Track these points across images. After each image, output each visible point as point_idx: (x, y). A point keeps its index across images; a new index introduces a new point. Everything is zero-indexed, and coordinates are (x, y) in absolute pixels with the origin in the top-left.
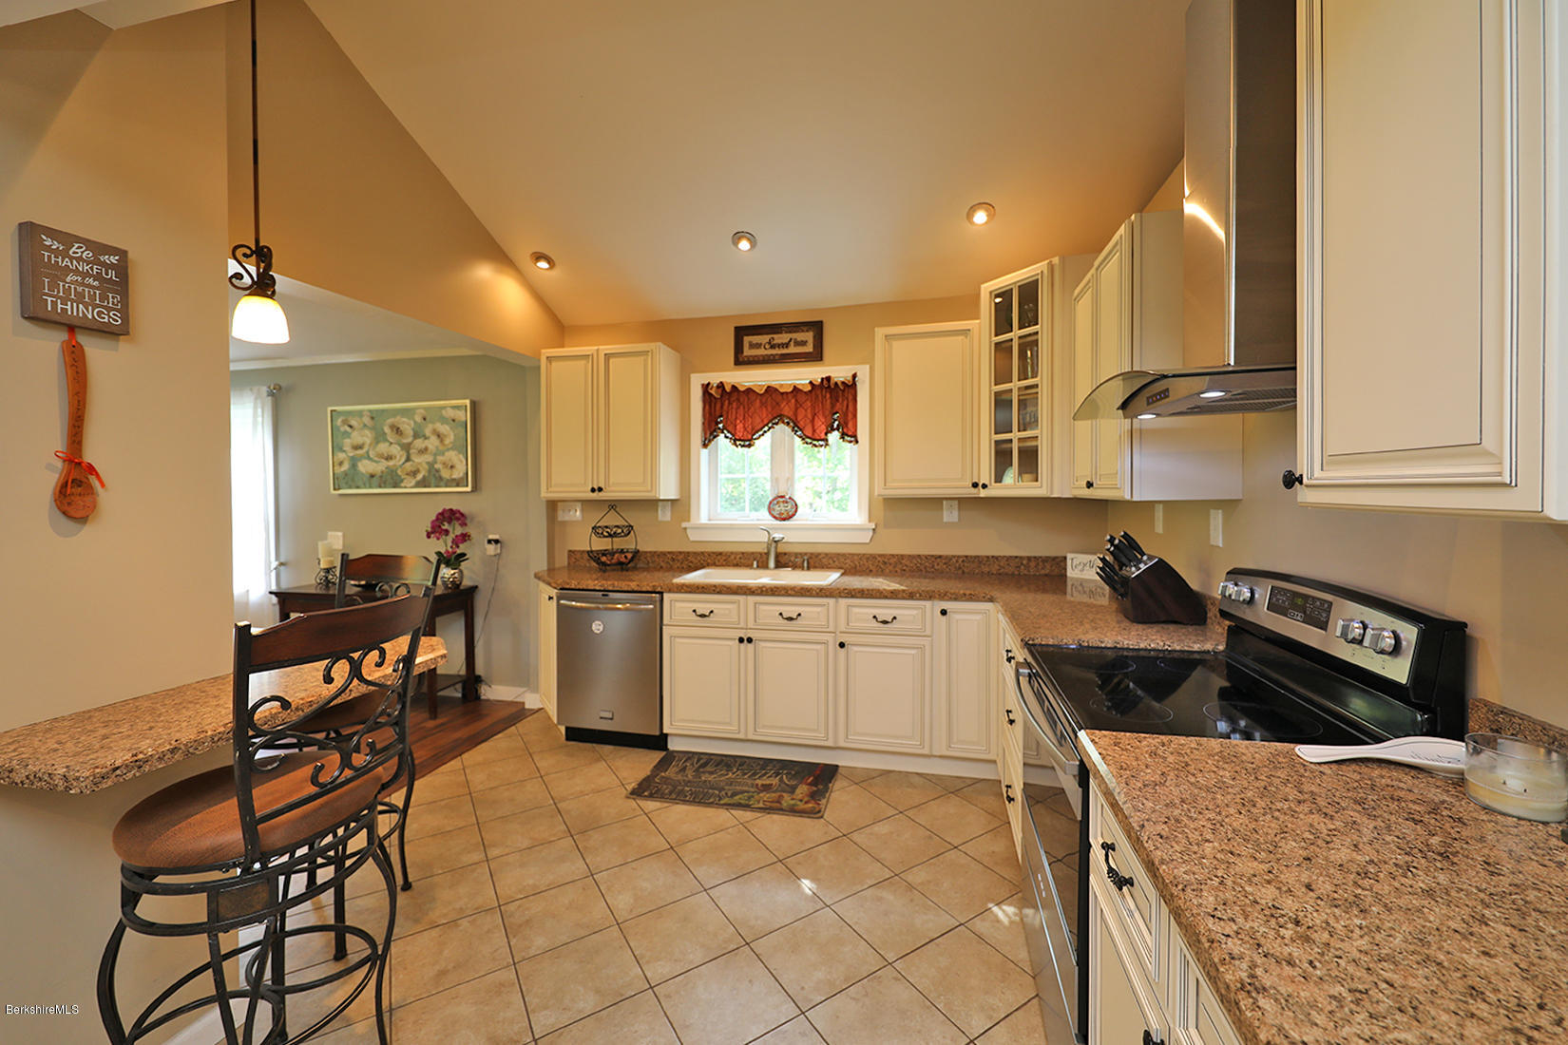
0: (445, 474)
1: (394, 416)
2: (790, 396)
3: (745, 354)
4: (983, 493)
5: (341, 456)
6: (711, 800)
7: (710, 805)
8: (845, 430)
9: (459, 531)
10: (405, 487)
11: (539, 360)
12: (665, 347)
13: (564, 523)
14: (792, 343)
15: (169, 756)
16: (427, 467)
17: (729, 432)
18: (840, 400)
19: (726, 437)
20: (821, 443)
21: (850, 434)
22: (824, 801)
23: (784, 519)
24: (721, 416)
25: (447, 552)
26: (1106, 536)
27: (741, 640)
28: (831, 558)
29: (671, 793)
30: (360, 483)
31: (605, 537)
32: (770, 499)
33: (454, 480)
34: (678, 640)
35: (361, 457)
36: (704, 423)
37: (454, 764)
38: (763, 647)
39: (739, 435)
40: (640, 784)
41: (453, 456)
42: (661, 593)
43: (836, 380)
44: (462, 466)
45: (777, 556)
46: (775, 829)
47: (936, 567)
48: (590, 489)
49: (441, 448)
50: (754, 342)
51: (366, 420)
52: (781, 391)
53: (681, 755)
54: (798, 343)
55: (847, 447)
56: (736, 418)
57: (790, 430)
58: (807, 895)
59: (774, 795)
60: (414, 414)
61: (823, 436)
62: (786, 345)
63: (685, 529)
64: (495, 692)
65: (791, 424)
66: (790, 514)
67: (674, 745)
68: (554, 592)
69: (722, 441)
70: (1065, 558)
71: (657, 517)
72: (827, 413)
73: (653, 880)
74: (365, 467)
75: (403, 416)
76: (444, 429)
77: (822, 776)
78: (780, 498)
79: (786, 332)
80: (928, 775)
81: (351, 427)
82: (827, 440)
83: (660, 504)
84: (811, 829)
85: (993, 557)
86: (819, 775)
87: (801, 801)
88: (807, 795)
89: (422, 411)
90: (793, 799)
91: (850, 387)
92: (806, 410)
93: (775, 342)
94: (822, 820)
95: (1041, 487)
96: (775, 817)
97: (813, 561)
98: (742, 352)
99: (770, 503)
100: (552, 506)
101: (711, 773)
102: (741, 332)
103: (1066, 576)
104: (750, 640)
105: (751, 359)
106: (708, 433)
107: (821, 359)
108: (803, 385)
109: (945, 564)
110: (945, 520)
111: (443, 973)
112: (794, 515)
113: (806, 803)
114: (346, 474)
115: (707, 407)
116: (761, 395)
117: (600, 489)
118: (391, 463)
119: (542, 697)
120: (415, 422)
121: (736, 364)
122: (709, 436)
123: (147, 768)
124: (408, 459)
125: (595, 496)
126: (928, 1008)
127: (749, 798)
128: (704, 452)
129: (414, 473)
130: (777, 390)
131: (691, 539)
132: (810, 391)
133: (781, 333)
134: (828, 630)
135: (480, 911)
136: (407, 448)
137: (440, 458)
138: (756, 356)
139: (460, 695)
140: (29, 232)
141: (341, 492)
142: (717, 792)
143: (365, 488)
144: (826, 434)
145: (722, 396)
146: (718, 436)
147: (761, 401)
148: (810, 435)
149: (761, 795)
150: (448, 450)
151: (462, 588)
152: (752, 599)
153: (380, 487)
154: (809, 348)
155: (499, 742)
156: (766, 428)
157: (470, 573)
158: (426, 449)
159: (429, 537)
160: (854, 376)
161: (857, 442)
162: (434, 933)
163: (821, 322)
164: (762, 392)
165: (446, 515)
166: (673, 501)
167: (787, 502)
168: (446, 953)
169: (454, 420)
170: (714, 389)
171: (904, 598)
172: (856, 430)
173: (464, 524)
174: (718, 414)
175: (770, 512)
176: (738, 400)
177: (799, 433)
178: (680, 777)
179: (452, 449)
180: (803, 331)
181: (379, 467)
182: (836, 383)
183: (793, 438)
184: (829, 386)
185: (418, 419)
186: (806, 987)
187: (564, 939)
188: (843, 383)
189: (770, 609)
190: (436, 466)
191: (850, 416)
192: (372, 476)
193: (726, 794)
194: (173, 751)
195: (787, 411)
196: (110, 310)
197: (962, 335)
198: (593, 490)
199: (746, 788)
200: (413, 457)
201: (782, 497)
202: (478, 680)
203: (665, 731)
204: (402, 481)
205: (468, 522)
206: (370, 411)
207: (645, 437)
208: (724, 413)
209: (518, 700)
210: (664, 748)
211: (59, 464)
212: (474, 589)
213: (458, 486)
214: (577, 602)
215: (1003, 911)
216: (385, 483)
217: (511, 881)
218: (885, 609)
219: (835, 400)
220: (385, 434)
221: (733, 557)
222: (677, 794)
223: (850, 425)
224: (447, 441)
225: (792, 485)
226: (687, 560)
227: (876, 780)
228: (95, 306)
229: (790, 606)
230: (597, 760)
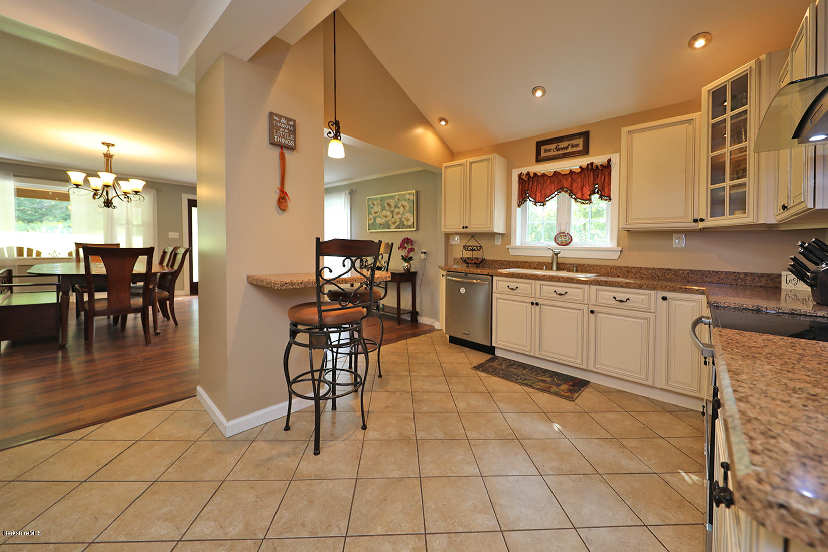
0: (406, 223)
1: (388, 199)
2: (567, 176)
3: (542, 155)
4: (701, 225)
5: (371, 216)
6: (512, 379)
7: (511, 381)
8: (603, 193)
9: (410, 247)
10: (392, 229)
11: (441, 169)
12: (498, 156)
13: (452, 245)
14: (570, 146)
15: (300, 284)
16: (399, 220)
17: (532, 198)
18: (599, 176)
19: (531, 201)
20: (588, 202)
21: (606, 195)
22: (576, 395)
23: (564, 245)
24: (528, 190)
25: (405, 256)
26: (798, 242)
27: (533, 303)
28: (591, 267)
29: (493, 371)
30: (377, 228)
31: (468, 250)
32: (556, 234)
33: (409, 225)
34: (500, 300)
35: (377, 217)
36: (519, 194)
37: (404, 342)
38: (545, 309)
39: (538, 198)
40: (479, 365)
41: (409, 215)
42: (492, 276)
43: (597, 164)
44: (412, 219)
45: (558, 264)
46: (545, 400)
47: (667, 276)
48: (462, 227)
49: (404, 211)
50: (547, 148)
51: (379, 201)
52: (563, 173)
53: (501, 359)
54: (573, 146)
55: (603, 204)
56: (536, 191)
57: (568, 195)
58: (555, 431)
59: (547, 385)
60: (395, 198)
61: (588, 197)
62: (567, 148)
63: (508, 249)
64: (423, 320)
65: (568, 192)
66: (568, 242)
67: (498, 353)
68: (444, 273)
69: (530, 204)
70: (781, 275)
71: (494, 243)
72: (591, 183)
73: (477, 402)
74: (379, 221)
75: (391, 199)
76: (406, 203)
77: (578, 385)
78: (561, 234)
79: (566, 141)
80: (652, 399)
81: (374, 204)
82: (590, 199)
83: (496, 236)
84: (565, 405)
85: (713, 272)
86: (576, 383)
87: (563, 391)
88: (567, 390)
89: (397, 196)
90: (557, 389)
91: (607, 167)
92: (577, 183)
93: (559, 147)
94: (573, 403)
95: (748, 217)
96: (545, 394)
97: (580, 268)
98: (541, 155)
99: (556, 236)
100: (448, 236)
101: (514, 369)
102: (540, 144)
103: (781, 288)
104: (537, 304)
105: (545, 158)
106: (521, 200)
107: (588, 153)
108: (576, 169)
109: (674, 274)
110: (674, 247)
111: (387, 407)
112: (569, 243)
113: (565, 393)
114: (372, 224)
115: (521, 186)
116: (551, 177)
117: (466, 227)
118: (387, 219)
119: (440, 324)
120: (395, 201)
121: (536, 162)
122: (522, 200)
123: (294, 286)
124: (393, 217)
125: (465, 230)
126: (620, 501)
127: (533, 383)
128: (519, 210)
129: (395, 223)
130: (560, 173)
131: (511, 254)
132: (580, 172)
133: (563, 141)
134: (583, 302)
135: (404, 391)
136: (392, 212)
137: (404, 216)
138: (548, 156)
139: (410, 319)
140: (271, 115)
141: (371, 231)
142: (516, 377)
143: (378, 229)
144: (590, 195)
145: (528, 179)
146: (527, 201)
147: (551, 180)
148: (580, 197)
149: (540, 383)
150: (407, 212)
151: (411, 271)
152: (539, 282)
153: (383, 229)
154: (580, 148)
155: (422, 338)
156: (553, 195)
157: (415, 266)
158: (399, 212)
159: (399, 249)
160: (609, 161)
161: (610, 199)
162: (387, 394)
163: (588, 132)
164: (551, 175)
165: (406, 240)
166: (502, 235)
167: (565, 236)
168: (390, 401)
169: (409, 200)
170: (524, 176)
171: (635, 288)
172: (610, 193)
173: (412, 245)
174: (526, 189)
175: (555, 242)
176: (538, 181)
177: (573, 196)
178: (498, 367)
179: (409, 212)
180: (577, 139)
181: (383, 221)
182: (597, 166)
183: (570, 201)
184: (592, 168)
185: (397, 200)
186: (546, 466)
187: (435, 411)
188: (601, 165)
189: (549, 288)
190: (403, 220)
191: (606, 185)
192: (381, 224)
193: (521, 379)
194: (301, 283)
195: (566, 184)
196: (291, 140)
197: (686, 123)
198: (463, 228)
199: (532, 379)
200: (395, 216)
201: (562, 233)
202: (417, 313)
203: (493, 345)
204: (391, 226)
205: (414, 244)
206: (380, 198)
207: (487, 200)
208: (530, 189)
209: (432, 325)
210: (493, 354)
211: (278, 192)
212: (415, 273)
213: (410, 228)
214: (455, 278)
215: (690, 477)
216: (385, 227)
217: (417, 385)
218: (622, 293)
219: (596, 177)
220: (385, 207)
221: (533, 264)
222: (495, 373)
223: (606, 190)
224: (407, 209)
225: (569, 226)
226: (509, 265)
227: (614, 394)
228: (287, 139)
229: (561, 287)
230: (461, 352)
